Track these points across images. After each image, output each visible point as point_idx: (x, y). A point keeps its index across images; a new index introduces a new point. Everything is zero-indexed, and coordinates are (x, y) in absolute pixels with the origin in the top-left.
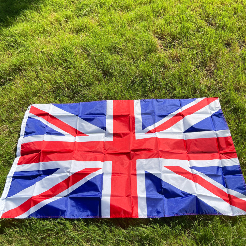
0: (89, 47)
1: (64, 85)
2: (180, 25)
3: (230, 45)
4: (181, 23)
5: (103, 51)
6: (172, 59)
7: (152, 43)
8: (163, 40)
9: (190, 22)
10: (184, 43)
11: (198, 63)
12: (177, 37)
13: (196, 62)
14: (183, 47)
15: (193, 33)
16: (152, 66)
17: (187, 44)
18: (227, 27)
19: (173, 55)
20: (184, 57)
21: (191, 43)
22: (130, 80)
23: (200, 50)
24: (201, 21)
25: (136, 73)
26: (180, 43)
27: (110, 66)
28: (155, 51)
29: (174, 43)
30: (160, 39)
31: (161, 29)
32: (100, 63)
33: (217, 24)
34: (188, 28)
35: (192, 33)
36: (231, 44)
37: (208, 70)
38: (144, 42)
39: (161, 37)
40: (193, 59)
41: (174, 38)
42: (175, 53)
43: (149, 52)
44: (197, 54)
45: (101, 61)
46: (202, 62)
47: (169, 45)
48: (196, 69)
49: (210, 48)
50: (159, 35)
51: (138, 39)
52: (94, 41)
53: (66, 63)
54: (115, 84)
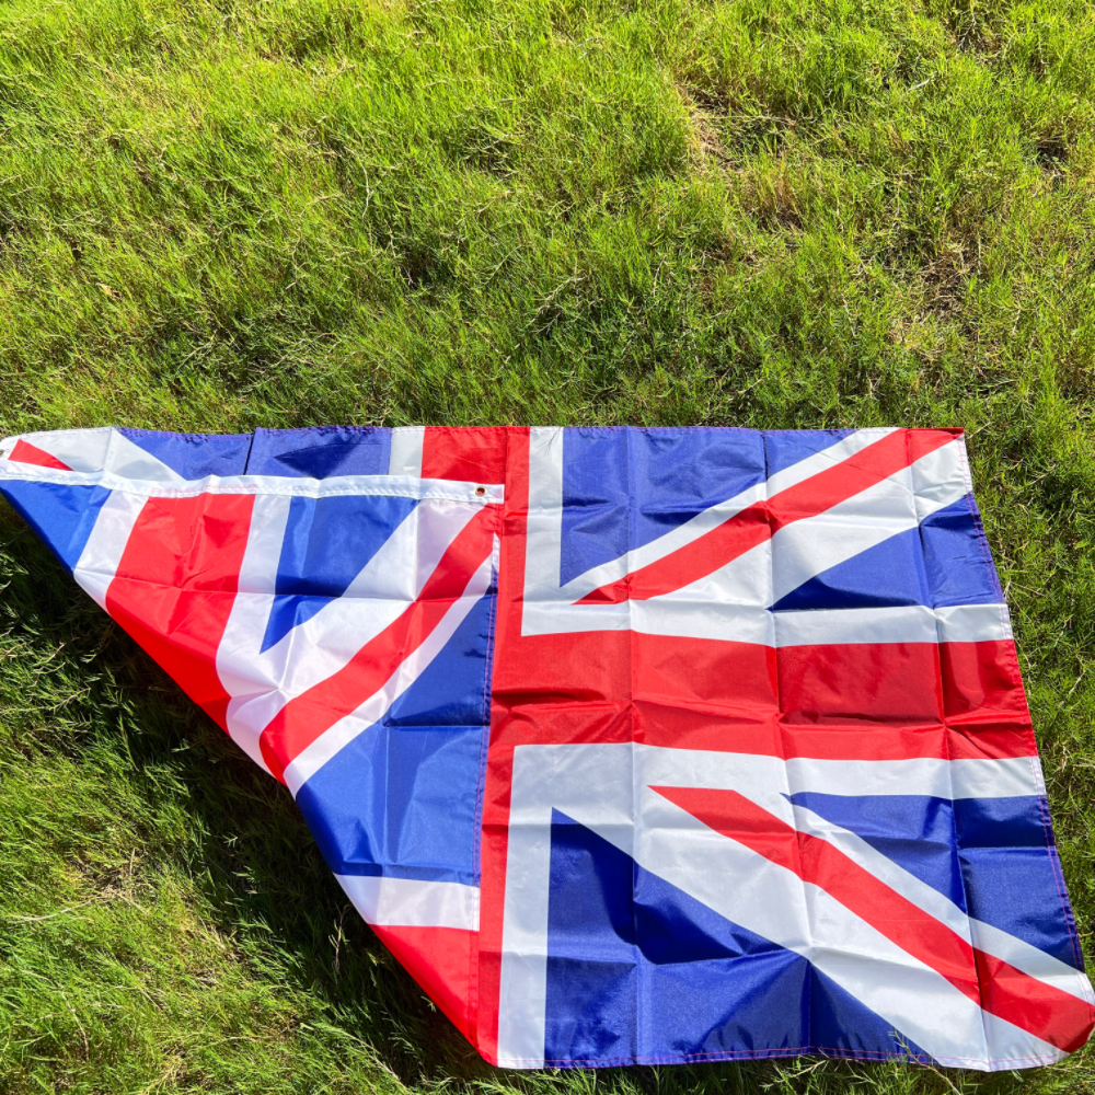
0: (350, 129)
1: (205, 315)
2: (817, 39)
3: (1063, 155)
4: (821, 30)
5: (415, 150)
6: (760, 211)
7: (663, 121)
8: (725, 113)
9: (868, 28)
10: (830, 132)
11: (888, 235)
12: (794, 99)
13: (879, 234)
14: (824, 151)
15: (881, 83)
16: (655, 242)
17: (843, 136)
18: (1053, 60)
19: (768, 189)
20: (819, 202)
21: (863, 135)
22: (538, 304)
23: (903, 170)
24: (926, 23)
25: (570, 272)
26: (808, 131)
27: (442, 230)
28: (678, 166)
29: (774, 130)
30: (707, 103)
31: (721, 57)
32: (392, 212)
33: (1006, 41)
34: (853, 57)
35: (872, 79)
36: (1068, 147)
37: (933, 279)
38: (627, 118)
39: (713, 94)
40: (865, 215)
41: (780, 105)
42: (775, 178)
43: (645, 168)
44: (886, 191)
45: (400, 204)
46: (912, 235)
47: (749, 140)
48: (874, 270)
49: (958, 161)
50: (707, 83)
51: (597, 100)
52: (379, 100)
53: (224, 206)
54: (456, 323)
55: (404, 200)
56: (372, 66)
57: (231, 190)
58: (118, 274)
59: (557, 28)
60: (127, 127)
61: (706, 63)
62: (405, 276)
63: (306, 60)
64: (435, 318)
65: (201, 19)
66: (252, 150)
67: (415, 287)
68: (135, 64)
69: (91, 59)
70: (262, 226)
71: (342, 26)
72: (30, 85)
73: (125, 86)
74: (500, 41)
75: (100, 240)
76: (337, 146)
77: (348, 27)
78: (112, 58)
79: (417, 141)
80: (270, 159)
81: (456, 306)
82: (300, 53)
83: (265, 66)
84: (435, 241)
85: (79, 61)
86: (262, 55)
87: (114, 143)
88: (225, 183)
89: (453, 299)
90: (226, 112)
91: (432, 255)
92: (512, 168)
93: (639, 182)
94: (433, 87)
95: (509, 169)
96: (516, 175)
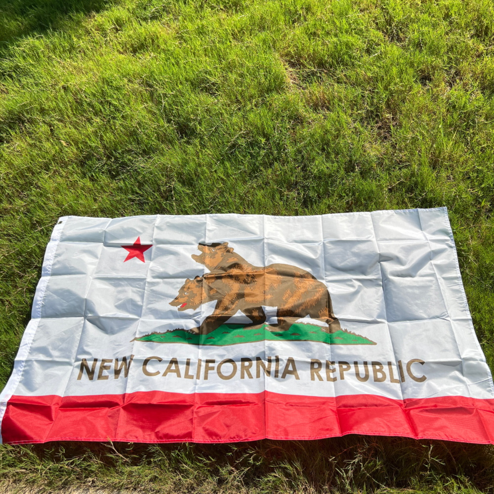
0: (155, 79)
1: (102, 151)
5: (180, 86)
6: (314, 105)
12: (326, 62)
14: (339, 81)
15: (359, 55)
16: (273, 118)
17: (345, 75)
20: (336, 100)
21: (353, 75)
22: (228, 142)
23: (368, 87)
24: (376, 32)
25: (241, 130)
26: (332, 74)
27: (192, 116)
29: (319, 75)
30: (293, 65)
31: (298, 47)
32: (172, 110)
33: (407, 37)
34: (348, 46)
35: (356, 54)
36: (432, 77)
37: (379, 128)
39: (295, 62)
40: (353, 104)
41: (321, 64)
42: (319, 92)
43: (269, 90)
44: (362, 96)
45: (175, 107)
46: (372, 112)
47: (308, 78)
48: (358, 125)
49: (389, 83)
50: (292, 57)
51: (250, 65)
52: (166, 68)
53: (107, 110)
54: (198, 151)
55: (176, 105)
56: (163, 55)
57: (110, 103)
58: (68, 137)
59: (234, 38)
60: (69, 82)
61: (292, 50)
62: (178, 134)
63: (137, 54)
64: (190, 148)
65: (95, 39)
66: (118, 89)
67: (182, 137)
68: (70, 58)
69: (54, 57)
70: (123, 117)
71: (150, 41)
72: (31, 67)
73: (67, 66)
74: (212, 44)
75: (60, 125)
76: (150, 86)
77: (153, 41)
78: (62, 56)
79: (181, 83)
80: (124, 92)
81: (198, 144)
82: (135, 51)
83: (121, 57)
84: (189, 120)
85: (49, 57)
86: (120, 53)
87: (64, 88)
88: (108, 101)
89: (197, 141)
90: (107, 74)
91: (188, 125)
92: (218, 91)
93: (267, 96)
94: (187, 62)
95: (217, 92)
96: (219, 95)
